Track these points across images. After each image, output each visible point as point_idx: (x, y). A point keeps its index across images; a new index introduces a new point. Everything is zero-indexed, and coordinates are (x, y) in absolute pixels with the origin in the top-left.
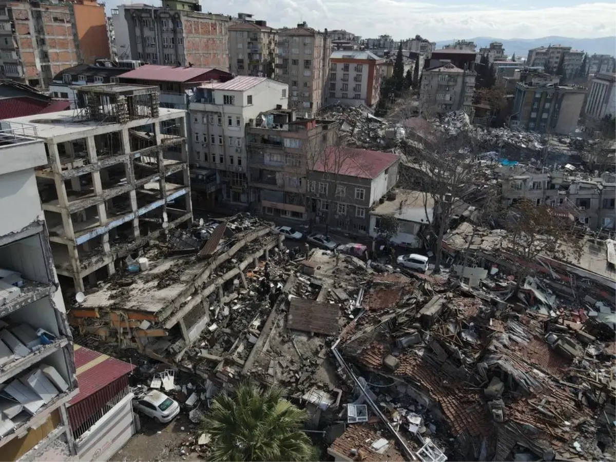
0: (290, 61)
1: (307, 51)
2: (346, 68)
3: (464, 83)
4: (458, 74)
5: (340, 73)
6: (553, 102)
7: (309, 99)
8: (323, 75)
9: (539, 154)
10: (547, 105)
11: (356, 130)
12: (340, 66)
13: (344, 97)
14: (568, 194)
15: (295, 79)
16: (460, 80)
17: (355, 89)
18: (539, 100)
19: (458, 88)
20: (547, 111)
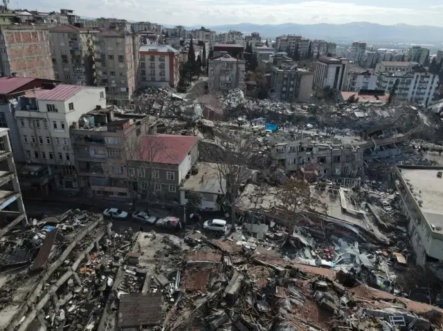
0: (107, 57)
1: (121, 49)
2: (152, 59)
3: (238, 69)
4: (233, 63)
5: (148, 63)
6: (295, 80)
7: (126, 85)
8: (135, 66)
9: (290, 118)
10: (292, 83)
11: (164, 107)
12: (148, 57)
13: (153, 80)
14: (312, 154)
15: (112, 70)
16: (235, 67)
17: (161, 74)
18: (286, 79)
19: (234, 72)
20: (293, 86)
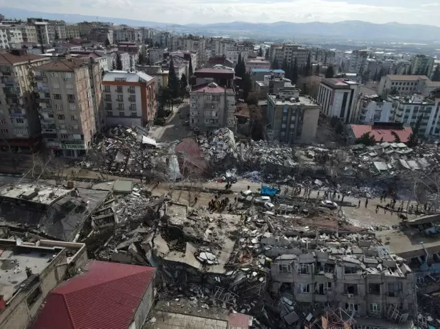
0: (52, 96)
1: (69, 86)
2: (120, 90)
3: (226, 102)
4: (220, 94)
5: (114, 95)
6: (297, 116)
7: (79, 131)
8: (94, 102)
10: (293, 118)
11: (130, 160)
12: (113, 88)
13: (122, 115)
14: (335, 277)
15: (60, 113)
16: (222, 99)
17: (131, 108)
18: (286, 114)
19: (222, 105)
20: (294, 122)
